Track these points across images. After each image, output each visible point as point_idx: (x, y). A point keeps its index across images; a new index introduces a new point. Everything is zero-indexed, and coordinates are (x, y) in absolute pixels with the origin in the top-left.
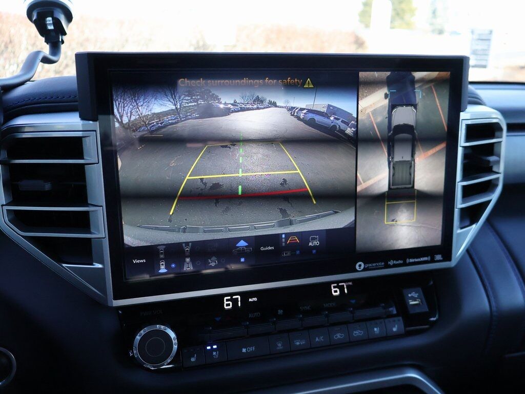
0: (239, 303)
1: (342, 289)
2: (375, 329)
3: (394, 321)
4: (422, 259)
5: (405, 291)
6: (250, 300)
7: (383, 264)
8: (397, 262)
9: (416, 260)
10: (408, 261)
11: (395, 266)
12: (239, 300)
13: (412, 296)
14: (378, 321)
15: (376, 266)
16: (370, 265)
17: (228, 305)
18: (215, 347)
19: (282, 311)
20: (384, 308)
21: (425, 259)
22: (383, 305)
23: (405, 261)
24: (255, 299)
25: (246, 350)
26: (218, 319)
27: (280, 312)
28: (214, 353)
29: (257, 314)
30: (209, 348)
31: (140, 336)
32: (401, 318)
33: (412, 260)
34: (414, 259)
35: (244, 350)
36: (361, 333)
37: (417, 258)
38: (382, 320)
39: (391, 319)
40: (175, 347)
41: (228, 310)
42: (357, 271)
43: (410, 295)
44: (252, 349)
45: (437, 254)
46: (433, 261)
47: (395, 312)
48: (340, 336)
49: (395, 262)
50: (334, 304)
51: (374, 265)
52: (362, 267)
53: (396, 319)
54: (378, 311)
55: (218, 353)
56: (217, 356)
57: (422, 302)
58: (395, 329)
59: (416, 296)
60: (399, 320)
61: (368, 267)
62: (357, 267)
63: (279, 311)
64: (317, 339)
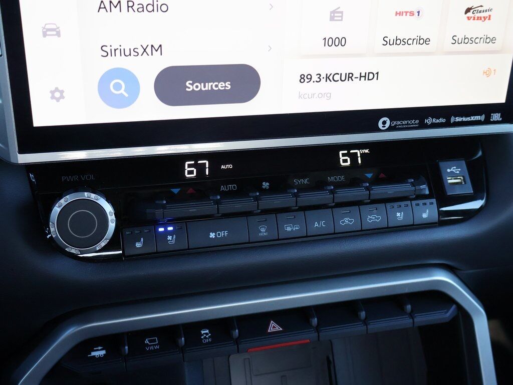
0: (207, 170)
1: (354, 157)
2: (398, 214)
3: (425, 204)
4: (473, 118)
5: (442, 165)
6: (223, 167)
7: (417, 121)
8: (438, 121)
9: (464, 119)
10: (453, 120)
11: (434, 126)
12: (207, 166)
13: (452, 172)
14: (403, 204)
15: (408, 124)
16: (399, 123)
17: (191, 172)
18: (170, 228)
19: (268, 184)
20: (413, 184)
21: (478, 118)
22: (413, 180)
23: (448, 120)
24: (230, 166)
25: (216, 235)
26: (176, 191)
27: (266, 185)
28: (170, 238)
29: (231, 187)
30: (161, 229)
31: (59, 207)
32: (434, 201)
33: (458, 119)
34: (462, 117)
35: (212, 235)
36: (378, 219)
37: (466, 116)
38: (408, 203)
39: (421, 202)
40: (112, 226)
41: (191, 179)
42: (379, 130)
43: (449, 170)
44: (223, 234)
45: (495, 113)
46: (487, 122)
47: (427, 192)
48: (349, 221)
49: (434, 120)
50: (342, 178)
51: (405, 122)
52: (387, 125)
53: (428, 201)
54: (405, 188)
55: (175, 237)
56: (174, 241)
57: (464, 180)
58: (425, 216)
59: (458, 172)
60: (432, 203)
61: (396, 125)
62: (380, 125)
63: (264, 183)
64: (316, 225)
